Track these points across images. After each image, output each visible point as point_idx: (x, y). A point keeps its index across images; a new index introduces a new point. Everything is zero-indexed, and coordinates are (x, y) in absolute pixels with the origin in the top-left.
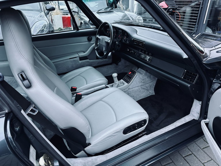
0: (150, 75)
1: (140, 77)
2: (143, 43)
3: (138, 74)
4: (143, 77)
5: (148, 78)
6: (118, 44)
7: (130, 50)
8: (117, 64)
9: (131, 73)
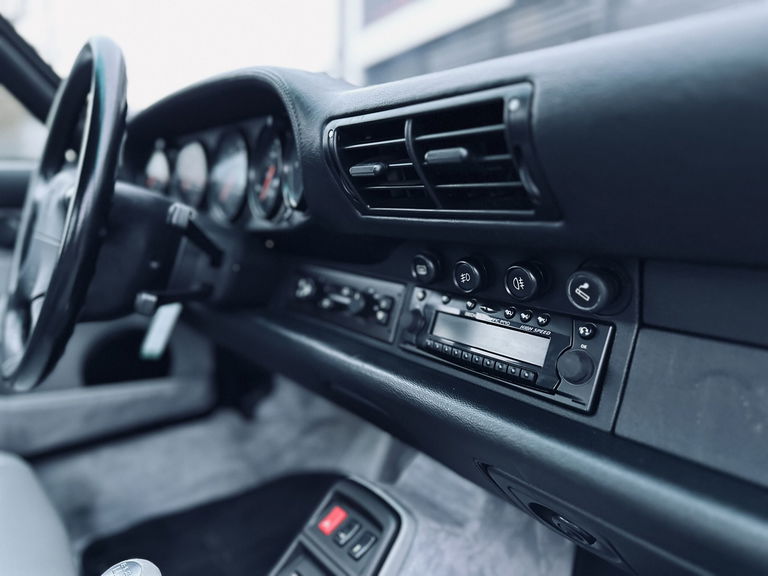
0: (525, 517)
1: (448, 559)
2: (498, 105)
3: (426, 524)
4: (471, 558)
5: (511, 551)
6: (191, 223)
7: (321, 290)
8: (248, 413)
9: (346, 527)
